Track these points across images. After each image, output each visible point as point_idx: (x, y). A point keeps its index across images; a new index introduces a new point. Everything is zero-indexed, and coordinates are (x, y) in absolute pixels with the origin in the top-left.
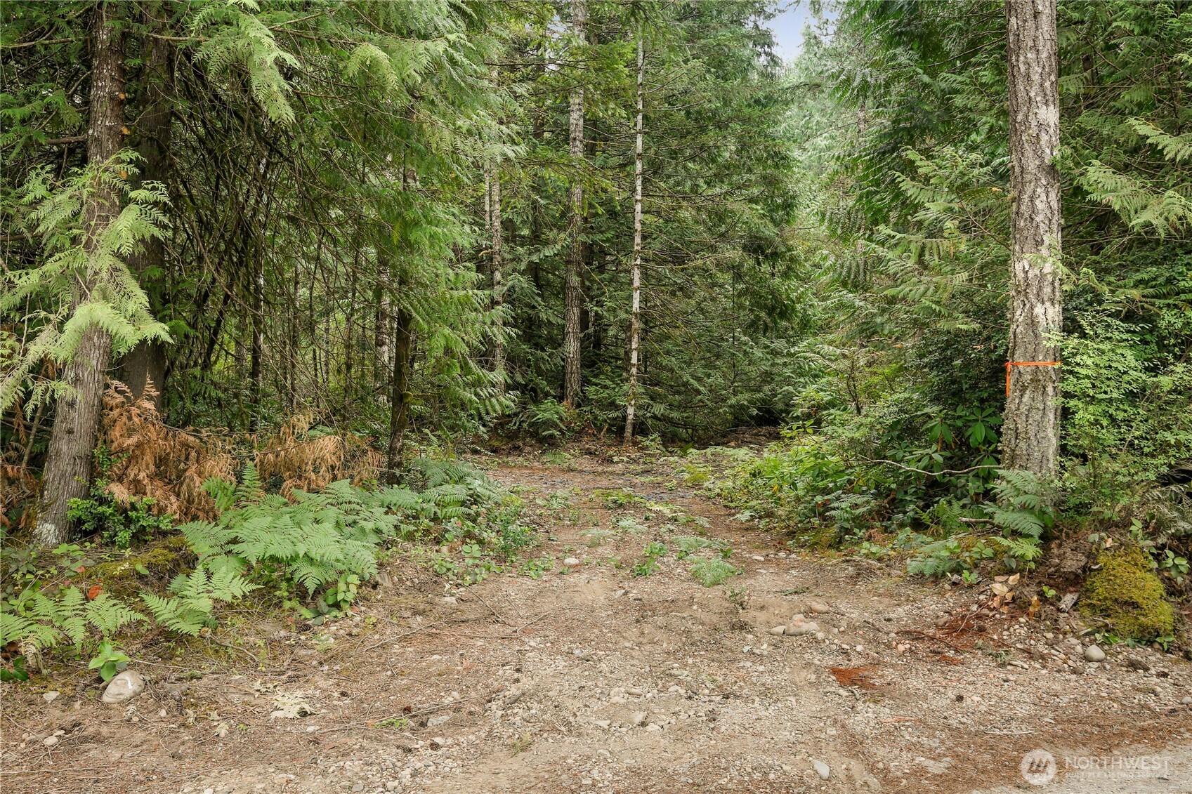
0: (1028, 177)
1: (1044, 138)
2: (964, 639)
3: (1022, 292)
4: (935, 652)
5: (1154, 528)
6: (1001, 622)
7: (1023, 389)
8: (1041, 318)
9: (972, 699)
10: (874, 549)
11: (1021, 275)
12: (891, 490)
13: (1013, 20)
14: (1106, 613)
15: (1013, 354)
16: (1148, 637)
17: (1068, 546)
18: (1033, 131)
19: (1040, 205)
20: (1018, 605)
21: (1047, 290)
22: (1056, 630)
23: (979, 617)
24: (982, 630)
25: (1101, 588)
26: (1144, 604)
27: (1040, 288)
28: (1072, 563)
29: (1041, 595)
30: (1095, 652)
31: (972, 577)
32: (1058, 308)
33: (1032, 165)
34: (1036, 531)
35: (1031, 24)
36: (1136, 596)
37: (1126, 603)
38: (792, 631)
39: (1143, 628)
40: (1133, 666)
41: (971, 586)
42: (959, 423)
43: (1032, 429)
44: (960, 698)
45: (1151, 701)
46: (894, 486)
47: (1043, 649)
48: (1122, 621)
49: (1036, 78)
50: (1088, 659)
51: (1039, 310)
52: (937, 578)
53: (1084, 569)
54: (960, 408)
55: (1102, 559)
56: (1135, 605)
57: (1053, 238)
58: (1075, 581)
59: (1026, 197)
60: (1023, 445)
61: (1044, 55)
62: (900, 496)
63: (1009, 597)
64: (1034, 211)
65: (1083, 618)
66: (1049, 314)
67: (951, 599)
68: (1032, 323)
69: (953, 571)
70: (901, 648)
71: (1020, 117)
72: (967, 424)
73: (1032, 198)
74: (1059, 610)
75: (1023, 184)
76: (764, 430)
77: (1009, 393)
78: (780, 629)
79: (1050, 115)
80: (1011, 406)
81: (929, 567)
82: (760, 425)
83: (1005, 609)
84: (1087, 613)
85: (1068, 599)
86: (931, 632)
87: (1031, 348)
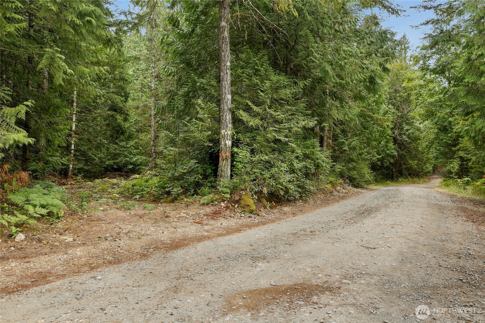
0: (225, 111)
1: (228, 102)
2: (217, 216)
3: (223, 137)
4: (212, 218)
5: (251, 190)
6: (224, 211)
7: (224, 160)
8: (227, 144)
9: (224, 224)
10: (188, 200)
11: (223, 133)
12: (186, 186)
13: (222, 73)
14: (244, 208)
15: (221, 152)
16: (251, 212)
17: (236, 195)
18: (226, 100)
19: (228, 118)
20: (227, 208)
21: (229, 137)
22: (235, 212)
23: (219, 211)
24: (220, 213)
25: (242, 203)
26: (251, 205)
27: (227, 137)
28: (237, 198)
29: (232, 205)
30: (243, 215)
31: (216, 203)
32: (231, 142)
33: (226, 108)
34: (229, 192)
35: (226, 75)
36: (249, 204)
37: (247, 205)
38: (181, 216)
39: (251, 210)
40: (250, 217)
41: (216, 205)
42: (205, 169)
43: (225, 169)
44: (222, 224)
45: (254, 222)
46: (187, 185)
47: (233, 216)
48: (247, 209)
49: (227, 88)
50: (241, 217)
51: (227, 142)
52: (207, 204)
53: (239, 199)
54: (205, 165)
55: (243, 197)
56: (249, 206)
57: (230, 125)
58: (237, 202)
59: (224, 115)
60: (223, 173)
61: (228, 83)
62: (188, 188)
63: (225, 206)
64: (226, 119)
65: (239, 209)
66: (229, 143)
67: (212, 208)
68: (226, 145)
69: (211, 202)
70: (205, 218)
71: (223, 97)
72: (207, 169)
73: (226, 116)
74: (235, 208)
75: (224, 112)
76: (117, 173)
77: (220, 161)
78: (178, 216)
79: (229, 97)
80: (220, 164)
81: (205, 202)
82: (115, 172)
83: (224, 209)
84: (240, 208)
85: (236, 206)
86: (210, 214)
87: (225, 150)
